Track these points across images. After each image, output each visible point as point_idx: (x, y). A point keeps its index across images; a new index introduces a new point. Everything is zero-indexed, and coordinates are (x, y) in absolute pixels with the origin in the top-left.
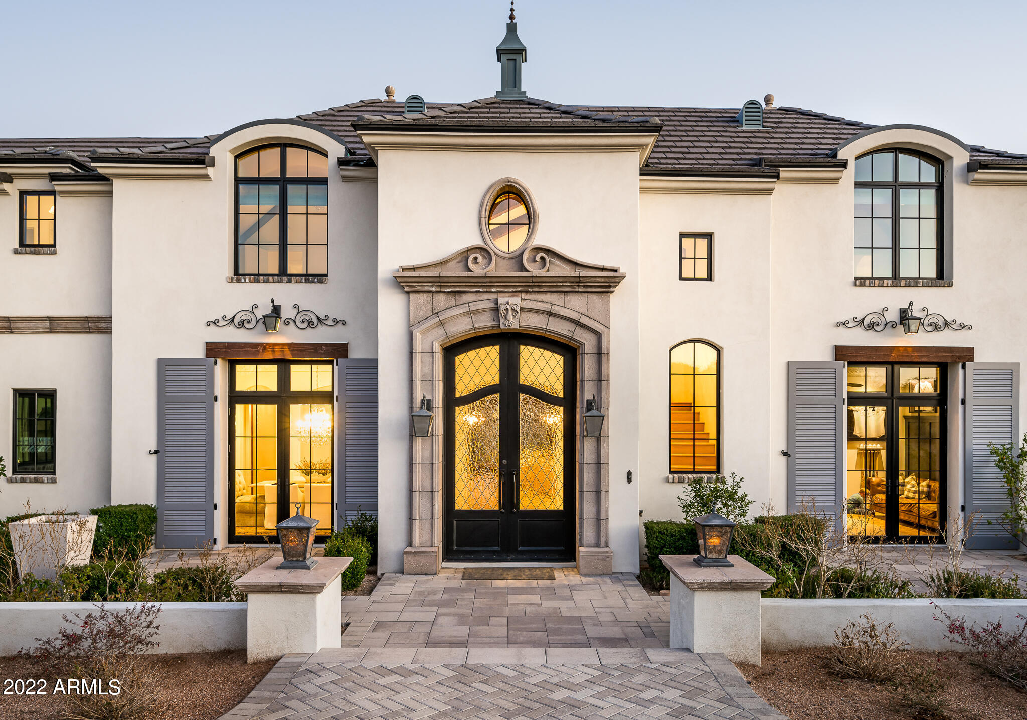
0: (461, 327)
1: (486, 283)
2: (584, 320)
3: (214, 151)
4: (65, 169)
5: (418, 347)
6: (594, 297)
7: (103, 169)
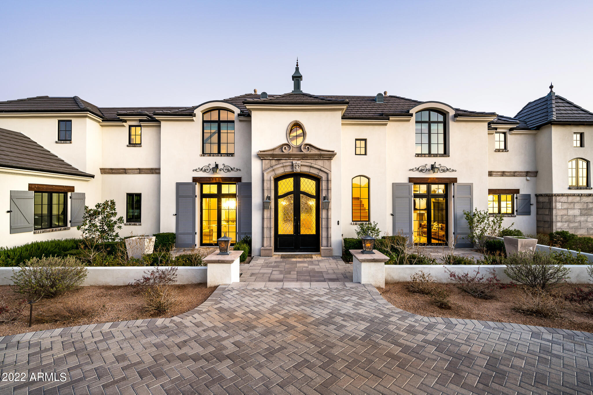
0: (280, 171)
1: (289, 156)
2: (322, 169)
3: (195, 111)
4: (145, 118)
5: (265, 178)
6: (326, 161)
7: (157, 118)
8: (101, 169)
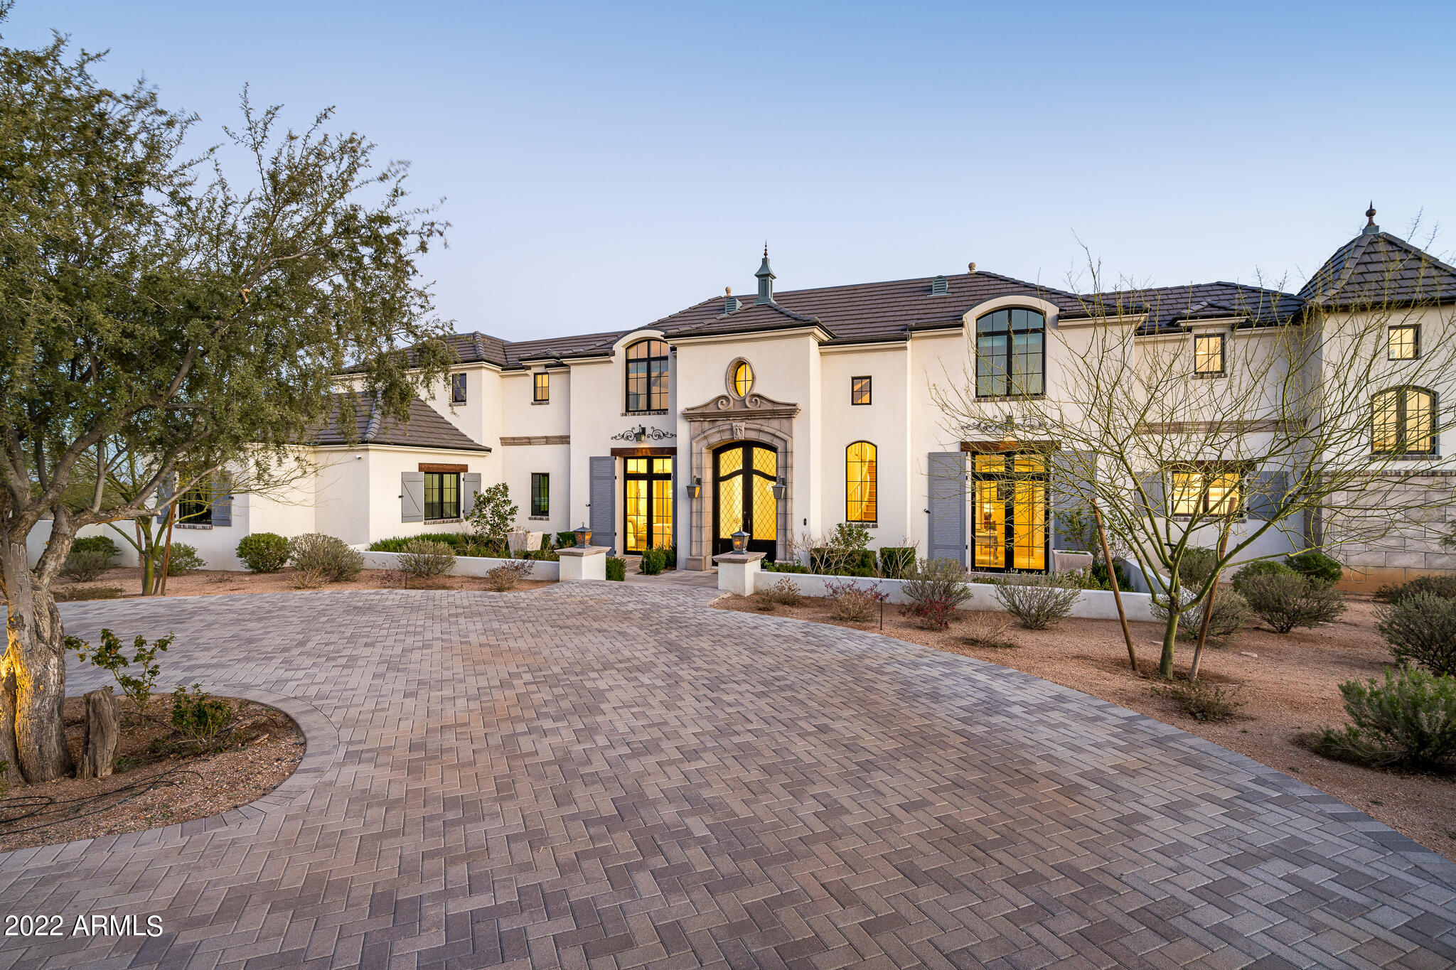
0: (715, 439)
1: (727, 415)
2: (778, 434)
3: (615, 347)
4: (552, 361)
5: (694, 450)
6: (784, 420)
7: (565, 361)
8: (501, 439)
